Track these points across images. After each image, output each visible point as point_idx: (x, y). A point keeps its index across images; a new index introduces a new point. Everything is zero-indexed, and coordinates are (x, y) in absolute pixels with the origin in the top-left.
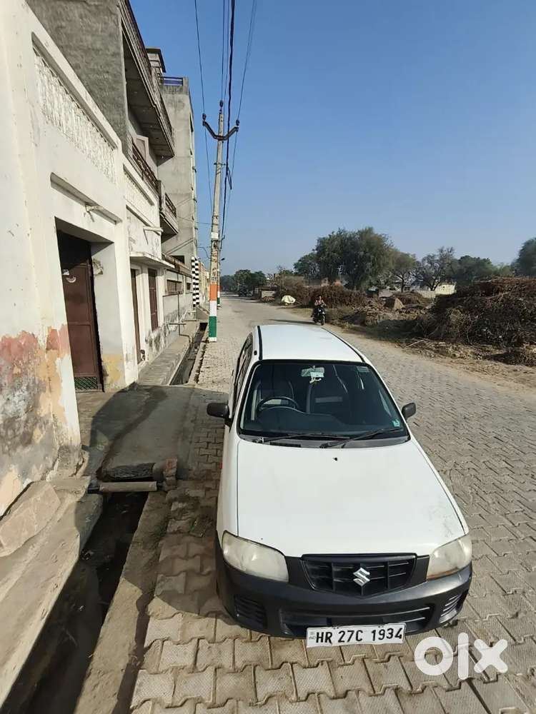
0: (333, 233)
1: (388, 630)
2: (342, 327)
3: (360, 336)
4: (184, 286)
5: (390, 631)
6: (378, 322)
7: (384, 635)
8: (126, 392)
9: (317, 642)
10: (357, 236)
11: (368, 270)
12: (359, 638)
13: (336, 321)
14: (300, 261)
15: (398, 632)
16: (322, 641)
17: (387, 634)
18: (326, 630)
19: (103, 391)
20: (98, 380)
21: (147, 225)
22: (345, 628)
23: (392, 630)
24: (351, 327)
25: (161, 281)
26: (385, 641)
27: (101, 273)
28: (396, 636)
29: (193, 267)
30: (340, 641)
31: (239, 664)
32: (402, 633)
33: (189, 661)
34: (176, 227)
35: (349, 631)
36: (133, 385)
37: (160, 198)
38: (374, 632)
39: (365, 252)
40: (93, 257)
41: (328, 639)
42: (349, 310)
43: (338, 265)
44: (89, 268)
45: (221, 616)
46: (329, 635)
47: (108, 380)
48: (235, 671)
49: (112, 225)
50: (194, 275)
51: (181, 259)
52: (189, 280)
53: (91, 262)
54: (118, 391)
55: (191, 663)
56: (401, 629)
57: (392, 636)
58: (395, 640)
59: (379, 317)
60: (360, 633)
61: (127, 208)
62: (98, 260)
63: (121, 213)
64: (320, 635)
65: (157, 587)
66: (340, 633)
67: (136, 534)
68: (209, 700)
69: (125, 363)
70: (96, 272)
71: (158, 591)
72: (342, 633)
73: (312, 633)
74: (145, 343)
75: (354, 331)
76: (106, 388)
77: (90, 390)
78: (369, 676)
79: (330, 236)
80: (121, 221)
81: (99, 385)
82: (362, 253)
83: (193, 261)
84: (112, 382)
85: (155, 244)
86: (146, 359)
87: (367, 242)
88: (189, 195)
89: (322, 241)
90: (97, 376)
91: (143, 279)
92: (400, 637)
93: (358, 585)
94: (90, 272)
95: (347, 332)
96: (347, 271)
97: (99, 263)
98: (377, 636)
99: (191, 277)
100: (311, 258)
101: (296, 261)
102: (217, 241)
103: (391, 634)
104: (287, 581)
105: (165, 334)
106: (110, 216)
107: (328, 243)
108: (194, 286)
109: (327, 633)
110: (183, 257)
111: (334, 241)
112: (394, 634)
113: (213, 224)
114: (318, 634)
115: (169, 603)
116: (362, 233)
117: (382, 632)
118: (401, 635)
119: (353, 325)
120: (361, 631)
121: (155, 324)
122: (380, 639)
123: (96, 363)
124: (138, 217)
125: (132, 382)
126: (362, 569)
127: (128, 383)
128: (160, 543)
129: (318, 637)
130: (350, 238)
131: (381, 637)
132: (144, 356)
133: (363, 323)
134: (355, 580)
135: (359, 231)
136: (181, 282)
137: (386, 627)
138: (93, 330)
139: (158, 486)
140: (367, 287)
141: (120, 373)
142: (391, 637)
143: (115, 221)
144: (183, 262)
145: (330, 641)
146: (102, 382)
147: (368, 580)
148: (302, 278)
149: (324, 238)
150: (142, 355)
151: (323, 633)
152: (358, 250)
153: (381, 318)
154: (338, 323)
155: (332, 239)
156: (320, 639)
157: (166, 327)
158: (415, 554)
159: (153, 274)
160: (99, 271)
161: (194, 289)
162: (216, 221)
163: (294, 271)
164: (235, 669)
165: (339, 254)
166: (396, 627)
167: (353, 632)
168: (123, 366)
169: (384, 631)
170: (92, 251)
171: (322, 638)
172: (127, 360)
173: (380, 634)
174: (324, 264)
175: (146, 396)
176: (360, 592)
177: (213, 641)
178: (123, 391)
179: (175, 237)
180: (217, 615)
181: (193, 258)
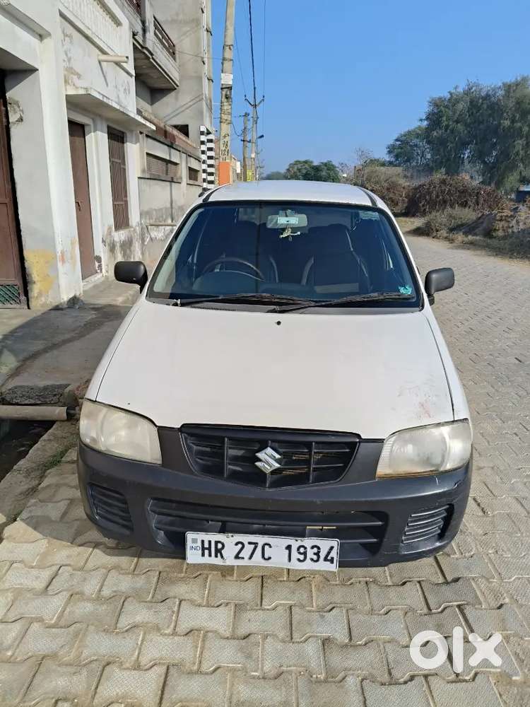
0: (456, 88)
1: (313, 547)
2: (451, 241)
3: (479, 252)
4: (184, 173)
5: (315, 550)
6: (515, 230)
7: (305, 554)
8: (62, 309)
9: (203, 555)
10: (501, 93)
11: (517, 153)
12: (266, 556)
13: (444, 233)
14: (397, 140)
15: (329, 553)
16: (210, 555)
17: (310, 553)
18: (214, 537)
19: (29, 308)
20: (21, 291)
21: (104, 52)
22: (246, 538)
23: (319, 548)
24: (466, 239)
25: (134, 152)
26: (308, 565)
27: (21, 120)
28: (326, 559)
29: (203, 143)
30: (237, 557)
31: (106, 592)
32: (334, 554)
33: (40, 585)
34: (175, 75)
35: (250, 543)
36: (74, 301)
37: (143, 22)
38: (289, 548)
39: (513, 121)
40: (8, 95)
41: (218, 551)
42: (468, 215)
43: (464, 145)
44: (4, 113)
45: (101, 546)
46: (220, 546)
47: (35, 290)
48: (99, 599)
49: (34, 41)
50: (204, 157)
51: (184, 129)
52: (194, 164)
53: (5, 103)
54: (51, 308)
55: (41, 587)
56: (332, 548)
57: (319, 557)
58: (323, 566)
59: (518, 222)
60: (267, 547)
61: (62, 15)
62: (16, 98)
63: (50, 22)
64: (206, 545)
65: (25, 510)
66: (237, 544)
67: (22, 462)
68: (51, 619)
69: (59, 264)
70: (13, 118)
71: (24, 515)
72: (240, 546)
73: (194, 541)
74: (101, 245)
75: (472, 245)
76: (32, 304)
77: (9, 306)
78: (291, 624)
79: (451, 94)
80: (49, 34)
81: (23, 298)
82: (507, 123)
83: (202, 133)
84: (40, 294)
85: (122, 89)
86: (104, 270)
87: (518, 103)
88: (197, 22)
89: (436, 104)
90: (18, 282)
91: (97, 142)
92: (332, 561)
93: (262, 471)
94: (4, 120)
95: (458, 247)
96: (480, 156)
97: (17, 103)
98: (295, 555)
99: (198, 160)
100: (418, 136)
101: (391, 142)
102: (230, 88)
103: (317, 554)
104: (160, 462)
105: (143, 240)
106: (27, 22)
107: (446, 107)
108: (204, 176)
109: (217, 543)
110: (187, 126)
111: (457, 101)
112: (322, 555)
113: (224, 59)
114: (203, 542)
115: (35, 529)
116: (510, 86)
117: (302, 550)
118: (332, 558)
119: (470, 237)
120: (269, 545)
121: (121, 219)
122: (299, 560)
123: (17, 262)
124: (87, 37)
125: (71, 296)
126: (269, 450)
127: (65, 297)
128: (48, 471)
129: (203, 549)
130: (488, 96)
131: (302, 557)
132: (100, 266)
133: (489, 233)
134: (257, 464)
135: (504, 84)
136: (176, 164)
137: (308, 542)
138: (11, 212)
139: (68, 414)
140: (517, 185)
141: (52, 280)
142: (317, 561)
143: (40, 36)
144: (187, 134)
145: (222, 557)
146: (26, 293)
147: (277, 465)
148: (399, 170)
149: (440, 98)
150: (97, 264)
151: (210, 542)
152: (501, 117)
153: (521, 224)
154: (445, 235)
155: (453, 101)
156: (207, 552)
157: (145, 230)
158: (358, 436)
159: (117, 137)
160: (18, 116)
161: (204, 180)
162: (228, 54)
163: (387, 158)
164: (98, 597)
165: (466, 125)
166: (325, 544)
167: (256, 544)
168: (57, 270)
169: (305, 548)
170: (7, 85)
171: (209, 549)
172: (63, 261)
173: (300, 553)
174: (438, 145)
175: (91, 316)
176: (265, 482)
177: (81, 569)
178: (57, 308)
179: (173, 94)
180: (96, 545)
181: (203, 129)
